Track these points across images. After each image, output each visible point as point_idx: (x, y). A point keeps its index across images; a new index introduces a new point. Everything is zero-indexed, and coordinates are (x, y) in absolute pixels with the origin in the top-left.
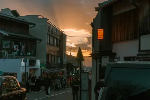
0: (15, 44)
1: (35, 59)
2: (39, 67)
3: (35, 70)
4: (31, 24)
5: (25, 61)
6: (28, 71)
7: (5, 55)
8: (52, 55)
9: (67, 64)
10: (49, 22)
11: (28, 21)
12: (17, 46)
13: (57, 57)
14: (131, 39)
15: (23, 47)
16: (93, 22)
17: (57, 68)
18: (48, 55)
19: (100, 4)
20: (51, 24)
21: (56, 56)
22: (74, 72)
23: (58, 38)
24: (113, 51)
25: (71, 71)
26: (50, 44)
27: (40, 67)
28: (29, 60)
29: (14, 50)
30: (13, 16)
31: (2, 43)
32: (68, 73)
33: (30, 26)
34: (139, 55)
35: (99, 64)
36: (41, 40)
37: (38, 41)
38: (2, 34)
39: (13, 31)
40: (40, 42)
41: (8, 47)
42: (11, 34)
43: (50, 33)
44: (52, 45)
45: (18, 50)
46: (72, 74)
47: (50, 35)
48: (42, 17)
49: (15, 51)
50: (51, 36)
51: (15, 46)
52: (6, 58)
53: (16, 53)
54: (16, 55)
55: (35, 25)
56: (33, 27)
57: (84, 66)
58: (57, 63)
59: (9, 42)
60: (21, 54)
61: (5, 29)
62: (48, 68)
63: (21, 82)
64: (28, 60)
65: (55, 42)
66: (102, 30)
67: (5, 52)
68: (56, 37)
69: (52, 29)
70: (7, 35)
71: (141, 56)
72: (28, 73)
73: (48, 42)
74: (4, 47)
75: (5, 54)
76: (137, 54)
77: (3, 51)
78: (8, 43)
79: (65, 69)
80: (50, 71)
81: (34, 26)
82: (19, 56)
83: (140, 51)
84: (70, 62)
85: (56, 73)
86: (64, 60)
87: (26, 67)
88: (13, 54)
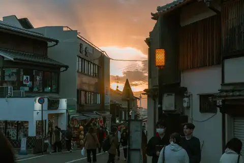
0: (24, 74)
1: (58, 98)
2: (65, 111)
3: (58, 115)
4: (51, 40)
5: (41, 102)
6: (46, 117)
7: (9, 92)
8: (86, 92)
9: (111, 105)
10: (80, 37)
11: (46, 36)
12: (28, 77)
13: (95, 94)
14: (209, 65)
15: (38, 78)
16: (149, 37)
17: (95, 112)
18: (79, 92)
19: (159, 9)
20: (84, 40)
21: (93, 92)
22: (123, 118)
23: (97, 62)
24: (182, 85)
25: (118, 116)
26: (82, 73)
27: (67, 110)
28: (48, 99)
29: (24, 83)
30: (22, 28)
31: (3, 72)
32: (113, 120)
33: (50, 44)
34: (221, 91)
35: (159, 106)
36: (67, 67)
37: (62, 69)
38: (3, 57)
39: (22, 53)
40: (66, 70)
41: (14, 78)
42: (18, 57)
43: (83, 56)
44: (86, 75)
45: (29, 83)
46: (120, 121)
47: (82, 59)
48: (68, 29)
49: (25, 85)
50: (85, 60)
51: (25, 77)
52: (10, 97)
53: (27, 89)
54: (26, 92)
55: (57, 42)
56: (54, 45)
57: (140, 108)
58: (95, 103)
59: (15, 70)
60: (35, 89)
61: (9, 50)
62: (79, 111)
63: (35, 135)
64: (46, 100)
65: (92, 69)
66: (163, 51)
67: (9, 87)
68: (93, 62)
69: (86, 48)
70: (12, 59)
71: (225, 94)
72: (46, 120)
73: (80, 71)
74: (6, 79)
75: (9, 90)
76: (219, 90)
77: (5, 85)
78: (13, 73)
79: (108, 113)
80: (83, 117)
81: (57, 44)
82: (31, 93)
83: (223, 84)
84: (117, 102)
85: (93, 119)
86: (106, 99)
87: (42, 110)
88: (22, 91)
